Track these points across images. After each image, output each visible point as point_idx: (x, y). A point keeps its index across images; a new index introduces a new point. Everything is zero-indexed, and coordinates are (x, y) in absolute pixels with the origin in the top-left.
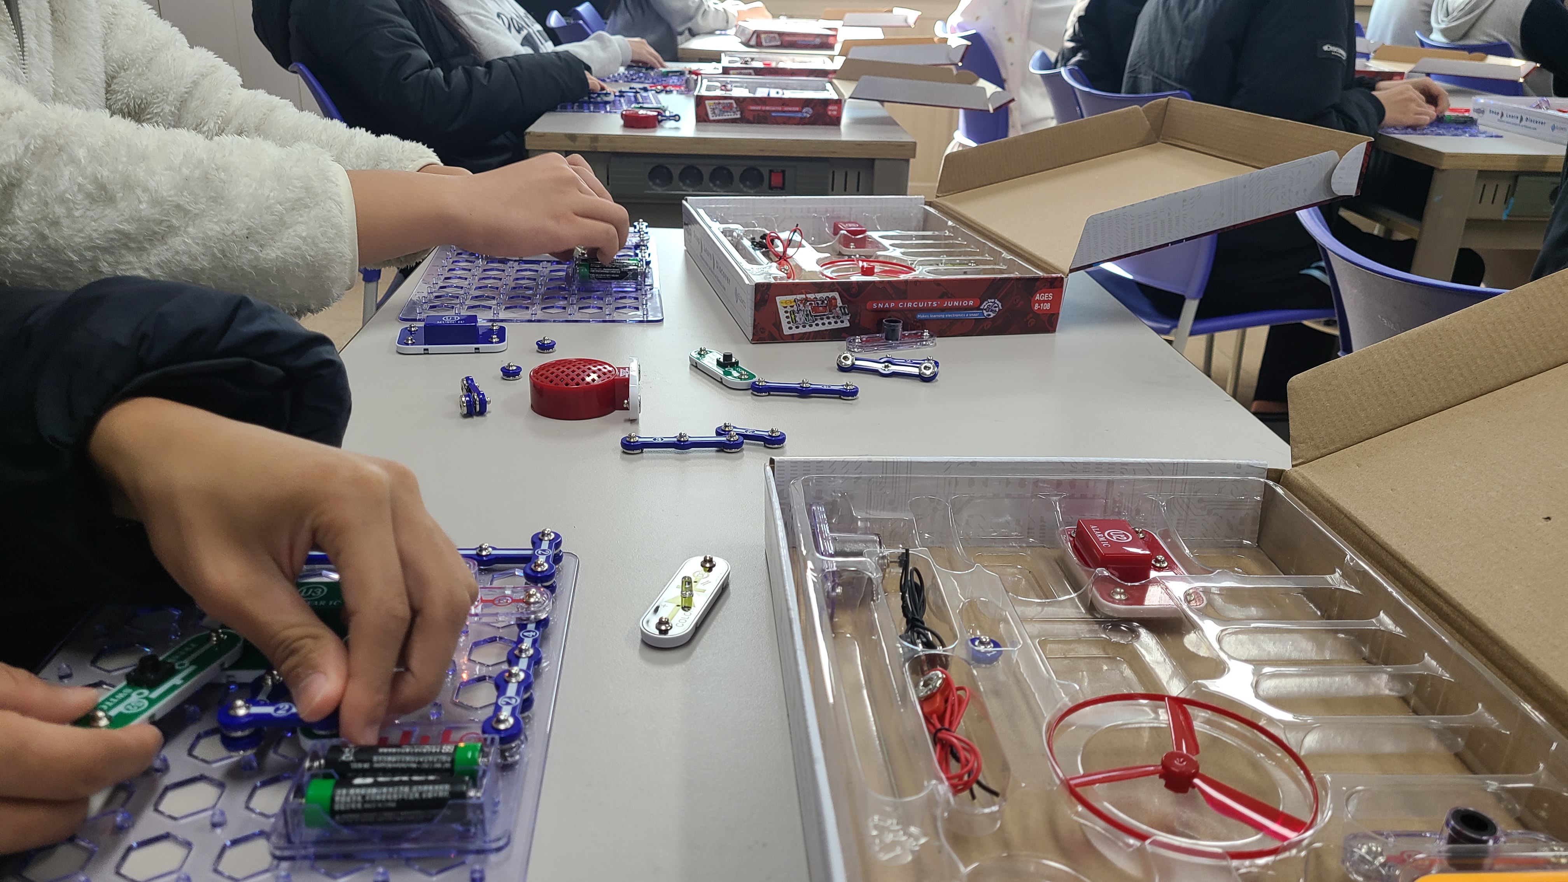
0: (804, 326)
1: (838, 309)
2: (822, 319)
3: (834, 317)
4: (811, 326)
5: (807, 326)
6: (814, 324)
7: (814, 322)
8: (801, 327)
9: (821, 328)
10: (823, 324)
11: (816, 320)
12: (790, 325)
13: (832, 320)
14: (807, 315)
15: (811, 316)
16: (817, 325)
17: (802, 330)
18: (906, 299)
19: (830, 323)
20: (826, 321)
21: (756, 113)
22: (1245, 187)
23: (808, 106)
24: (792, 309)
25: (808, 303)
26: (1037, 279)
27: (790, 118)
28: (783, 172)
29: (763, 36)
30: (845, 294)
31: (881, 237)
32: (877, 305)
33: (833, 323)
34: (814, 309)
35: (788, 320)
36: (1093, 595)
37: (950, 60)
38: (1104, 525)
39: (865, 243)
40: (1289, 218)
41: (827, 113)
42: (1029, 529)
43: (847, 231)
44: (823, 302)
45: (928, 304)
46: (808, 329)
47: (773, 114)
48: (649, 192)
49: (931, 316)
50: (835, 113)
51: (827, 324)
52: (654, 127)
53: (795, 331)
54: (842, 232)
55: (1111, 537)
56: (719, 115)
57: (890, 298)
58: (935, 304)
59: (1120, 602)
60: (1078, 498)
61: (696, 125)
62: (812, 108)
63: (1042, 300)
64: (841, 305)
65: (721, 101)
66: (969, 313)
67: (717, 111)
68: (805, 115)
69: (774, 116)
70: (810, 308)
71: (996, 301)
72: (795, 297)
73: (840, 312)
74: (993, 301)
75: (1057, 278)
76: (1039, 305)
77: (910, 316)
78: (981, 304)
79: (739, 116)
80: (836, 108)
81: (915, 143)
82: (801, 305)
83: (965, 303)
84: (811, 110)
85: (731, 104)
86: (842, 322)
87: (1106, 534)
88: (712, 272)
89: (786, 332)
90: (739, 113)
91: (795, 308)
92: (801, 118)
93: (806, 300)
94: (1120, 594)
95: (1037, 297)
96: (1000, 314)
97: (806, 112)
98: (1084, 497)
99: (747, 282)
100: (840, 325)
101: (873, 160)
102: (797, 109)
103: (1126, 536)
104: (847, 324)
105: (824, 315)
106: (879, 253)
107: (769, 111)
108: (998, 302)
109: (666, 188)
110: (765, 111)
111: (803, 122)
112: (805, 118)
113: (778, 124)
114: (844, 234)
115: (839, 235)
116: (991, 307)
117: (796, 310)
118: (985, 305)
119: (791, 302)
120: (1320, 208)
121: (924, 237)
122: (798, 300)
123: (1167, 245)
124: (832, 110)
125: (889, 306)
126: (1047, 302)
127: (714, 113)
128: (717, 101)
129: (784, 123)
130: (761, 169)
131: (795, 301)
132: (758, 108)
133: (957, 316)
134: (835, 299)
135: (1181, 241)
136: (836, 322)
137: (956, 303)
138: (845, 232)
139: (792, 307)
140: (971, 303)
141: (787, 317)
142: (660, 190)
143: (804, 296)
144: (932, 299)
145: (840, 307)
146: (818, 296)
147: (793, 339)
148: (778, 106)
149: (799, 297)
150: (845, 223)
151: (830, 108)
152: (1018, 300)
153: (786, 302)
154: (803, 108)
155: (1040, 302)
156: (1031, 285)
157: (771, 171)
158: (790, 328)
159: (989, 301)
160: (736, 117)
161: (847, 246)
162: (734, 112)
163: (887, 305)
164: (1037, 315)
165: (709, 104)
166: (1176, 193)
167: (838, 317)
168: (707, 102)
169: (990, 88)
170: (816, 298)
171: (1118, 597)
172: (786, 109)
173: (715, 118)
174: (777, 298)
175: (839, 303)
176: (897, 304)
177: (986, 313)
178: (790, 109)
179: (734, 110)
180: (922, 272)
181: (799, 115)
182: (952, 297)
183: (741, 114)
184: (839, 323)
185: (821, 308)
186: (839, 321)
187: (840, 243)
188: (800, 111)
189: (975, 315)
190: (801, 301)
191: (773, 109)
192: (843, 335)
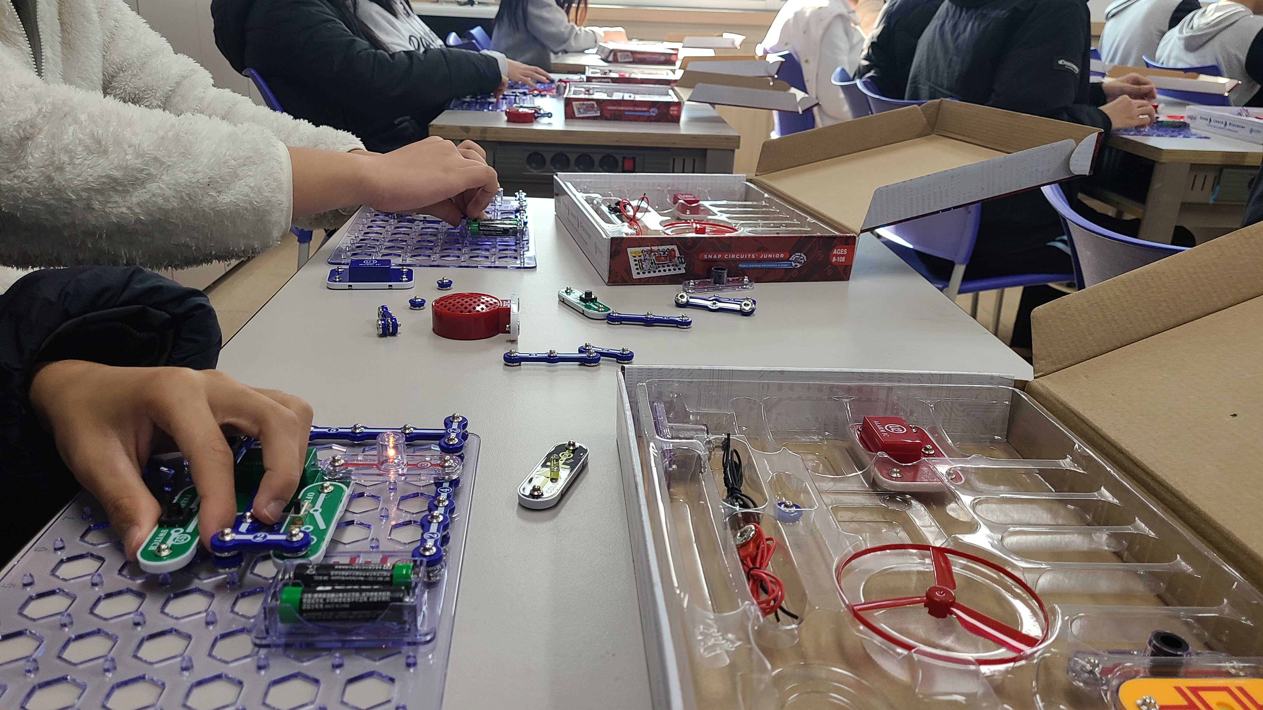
0: (649, 272)
1: (676, 259)
2: (664, 267)
3: (673, 265)
4: (655, 272)
5: (652, 272)
6: (657, 271)
7: (657, 269)
8: (647, 273)
9: (662, 273)
10: (665, 271)
11: (659, 267)
12: (638, 271)
13: (671, 268)
14: (652, 263)
15: (655, 264)
16: (660, 271)
17: (647, 275)
18: (730, 251)
19: (670, 270)
20: (667, 268)
21: (613, 112)
22: (1001, 166)
23: (653, 107)
24: (640, 258)
25: (653, 254)
26: (835, 238)
27: (640, 116)
28: (634, 159)
29: (619, 54)
30: (682, 247)
31: (711, 205)
32: (708, 256)
33: (672, 270)
34: (657, 258)
35: (637, 267)
36: (875, 474)
37: (768, 72)
38: (884, 421)
39: (698, 211)
40: (1036, 192)
41: (669, 112)
42: (825, 425)
43: (684, 201)
44: (664, 253)
45: (747, 256)
46: (652, 275)
47: (627, 113)
48: (528, 173)
49: (750, 266)
50: (675, 112)
51: (667, 271)
52: (531, 122)
53: (642, 276)
54: (680, 201)
55: (890, 429)
56: (583, 113)
57: (717, 251)
58: (753, 256)
59: (896, 479)
60: (864, 401)
61: (565, 121)
62: (657, 109)
63: (838, 254)
64: (679, 255)
65: (585, 102)
66: (780, 264)
67: (582, 111)
68: (652, 114)
69: (627, 115)
70: (654, 258)
71: (802, 254)
72: (642, 248)
73: (678, 261)
74: (799, 254)
75: (850, 237)
76: (836, 258)
77: (733, 265)
78: (790, 257)
79: (599, 114)
80: (676, 108)
81: (739, 137)
82: (647, 255)
83: (777, 256)
84: (656, 110)
85: (593, 104)
86: (680, 269)
87: (886, 427)
88: (577, 231)
89: (635, 276)
90: (599, 112)
91: (642, 258)
92: (649, 117)
93: (651, 251)
94: (897, 473)
95: (835, 252)
96: (805, 265)
97: (653, 112)
98: (869, 400)
99: (604, 236)
100: (677, 272)
101: (706, 150)
102: (645, 109)
103: (902, 429)
104: (683, 271)
105: (665, 263)
106: (710, 217)
107: (623, 111)
108: (803, 256)
109: (541, 170)
110: (620, 110)
111: (650, 120)
112: (652, 116)
113: (630, 121)
114: (682, 203)
115: (677, 204)
116: (799, 259)
117: (643, 259)
118: (793, 258)
119: (639, 253)
120: (1060, 185)
121: (745, 206)
122: (645, 251)
123: (938, 212)
124: (673, 111)
125: (717, 256)
126: (843, 256)
127: (579, 112)
128: (581, 102)
129: (635, 120)
130: (616, 156)
131: (642, 252)
132: (615, 108)
133: (771, 266)
134: (674, 251)
135: (949, 209)
136: (675, 269)
137: (770, 256)
138: (682, 201)
139: (640, 256)
140: (782, 256)
141: (636, 265)
142: (535, 172)
143: (649, 248)
144: (751, 253)
145: (678, 257)
146: (661, 248)
147: (640, 282)
148: (630, 106)
149: (645, 249)
150: (682, 195)
151: (672, 108)
152: (819, 254)
153: (635, 252)
154: (650, 108)
155: (837, 256)
156: (830, 242)
157: (624, 158)
158: (638, 273)
159: (797, 254)
160: (596, 115)
161: (685, 213)
162: (595, 111)
163: (715, 257)
164: (835, 266)
165: (576, 105)
166: (946, 171)
167: (676, 265)
168: (574, 103)
169: (800, 95)
170: (658, 250)
171: (895, 475)
172: (637, 109)
173: (580, 116)
174: (628, 249)
175: (678, 254)
176: (723, 256)
177: (794, 264)
178: (640, 109)
179: (595, 109)
180: (743, 231)
181: (647, 114)
182: (767, 251)
183: (601, 113)
184: (677, 270)
185: (663, 258)
186: (677, 268)
187: (678, 210)
188: (648, 111)
189: (785, 265)
190: (647, 251)
191: (627, 108)
192: (681, 279)
